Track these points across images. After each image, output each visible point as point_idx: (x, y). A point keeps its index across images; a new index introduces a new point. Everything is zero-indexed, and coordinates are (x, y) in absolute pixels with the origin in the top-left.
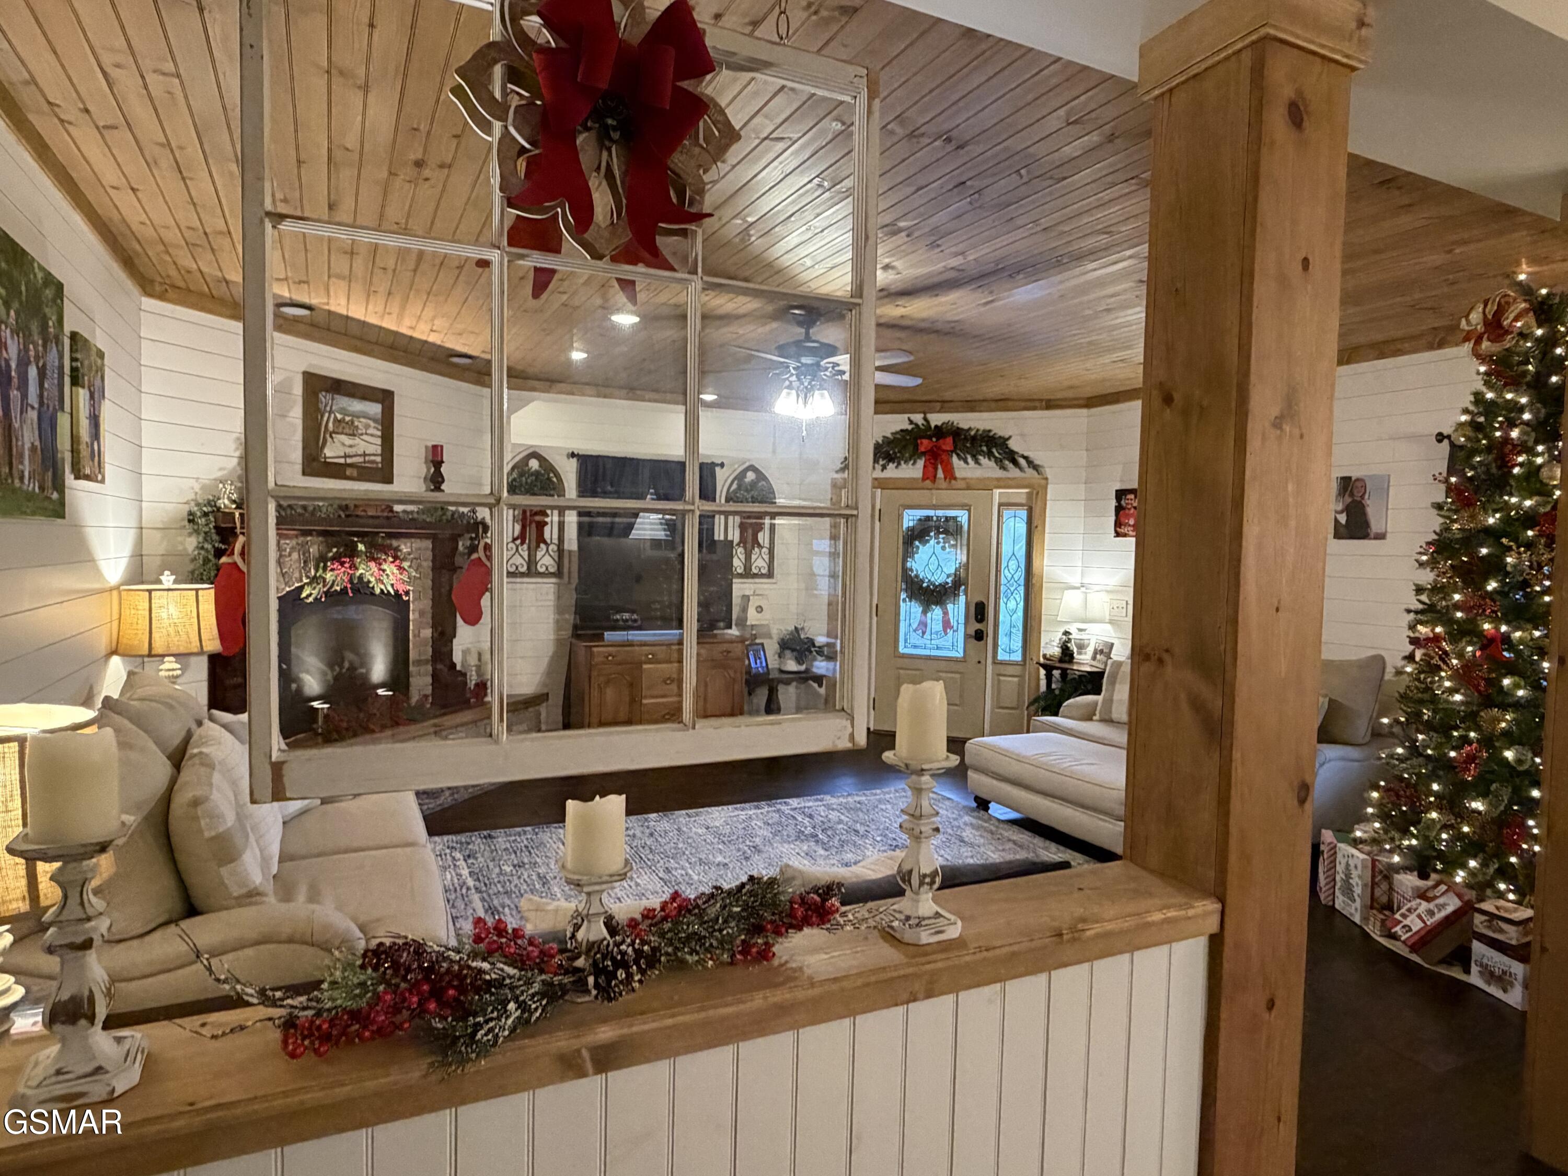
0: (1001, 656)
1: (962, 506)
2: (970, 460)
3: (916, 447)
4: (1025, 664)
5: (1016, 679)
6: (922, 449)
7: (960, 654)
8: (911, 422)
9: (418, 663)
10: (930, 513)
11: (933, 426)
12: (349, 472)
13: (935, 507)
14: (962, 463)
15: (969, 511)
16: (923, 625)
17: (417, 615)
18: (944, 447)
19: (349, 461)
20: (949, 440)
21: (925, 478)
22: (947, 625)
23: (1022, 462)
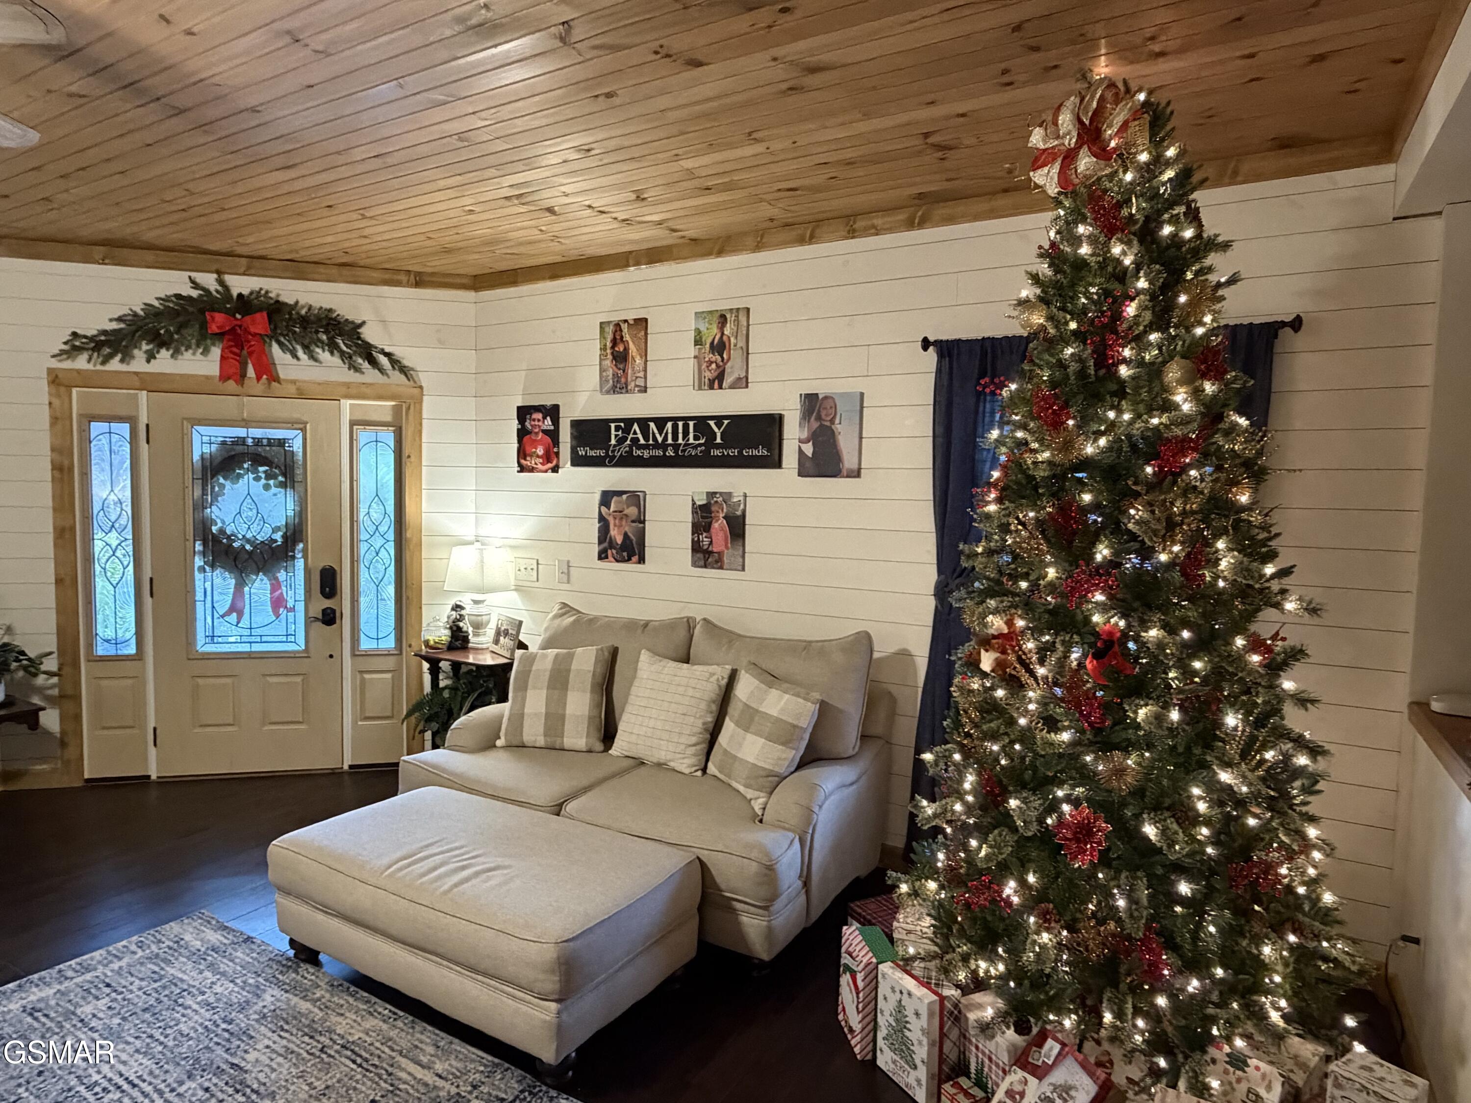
0: (366, 645)
1: (291, 424)
2: (300, 353)
3: (204, 326)
4: (401, 654)
5: (388, 676)
6: (214, 328)
7: (300, 645)
8: (196, 285)
10: (241, 432)
11: (235, 293)
13: (246, 423)
14: (288, 356)
15: (304, 430)
16: (235, 609)
18: (252, 330)
20: (261, 318)
21: (224, 377)
22: (278, 603)
23: (383, 360)
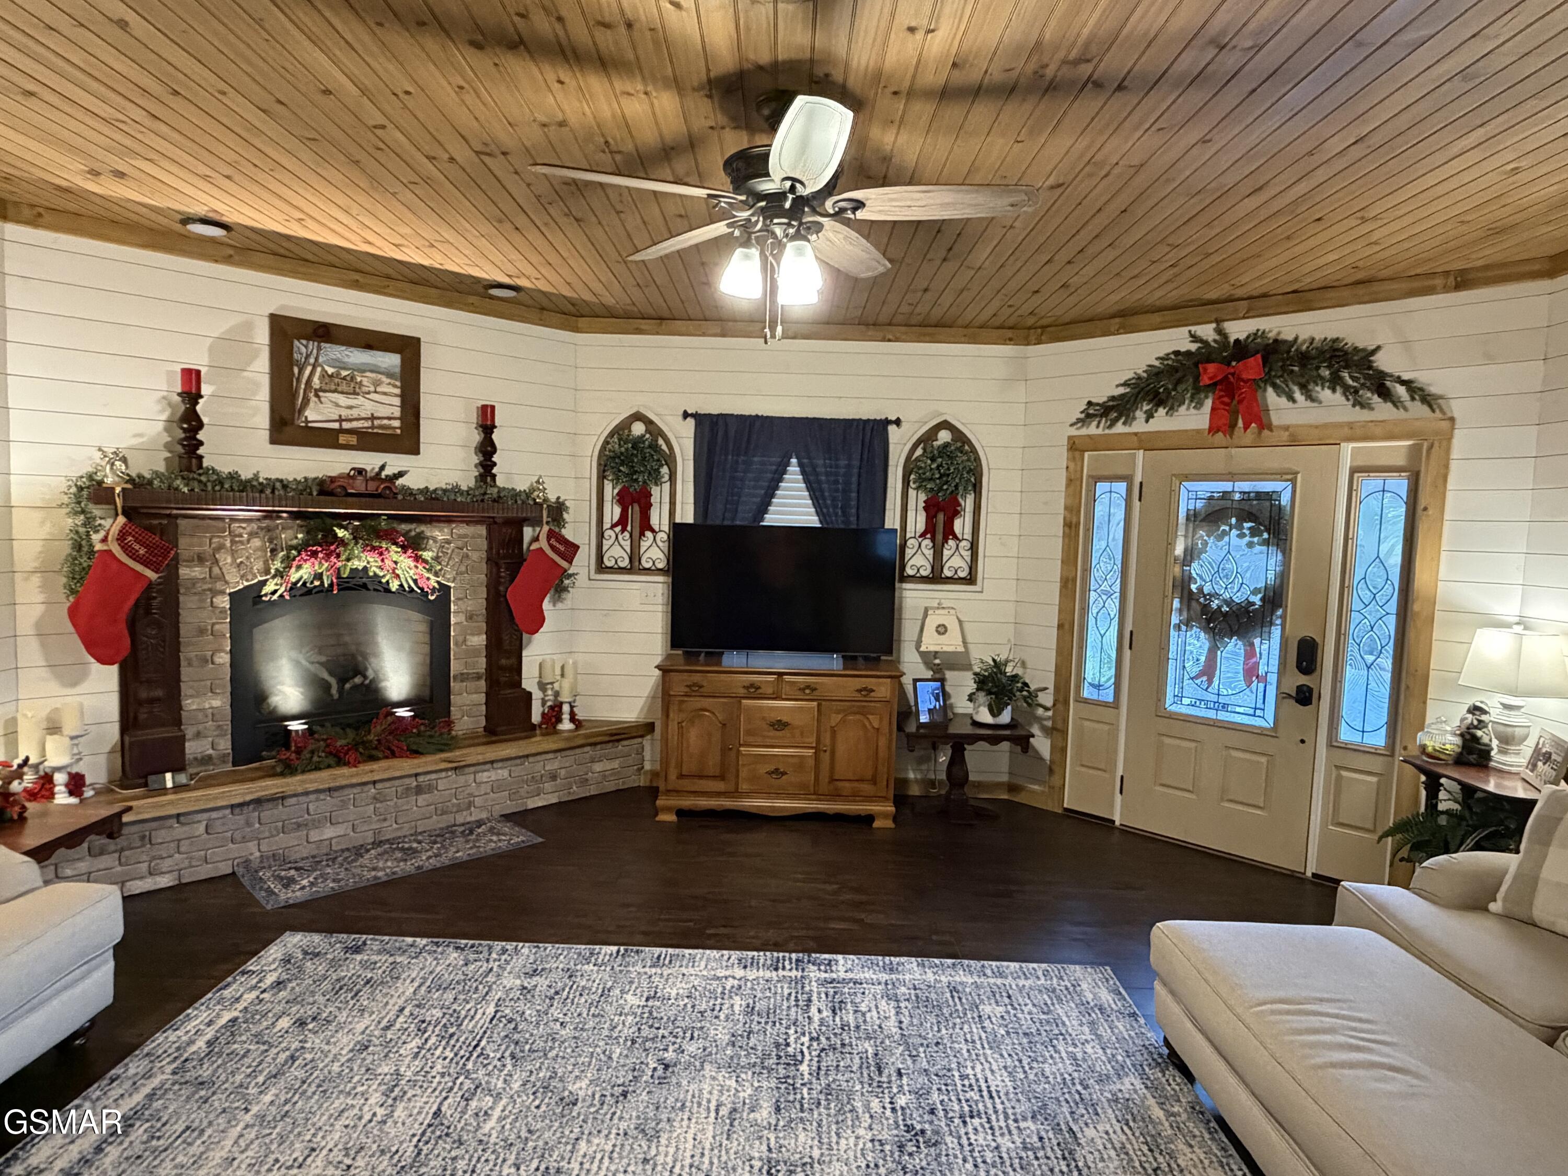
0: (1345, 735)
1: (1279, 475)
2: (1298, 395)
3: (1197, 379)
4: (1392, 755)
5: (1374, 779)
6: (1205, 380)
7: (1266, 720)
8: (1194, 338)
9: (463, 677)
10: (1227, 486)
11: (1232, 340)
12: (342, 439)
13: (1232, 476)
14: (1284, 400)
15: (1294, 482)
16: (1209, 671)
17: (462, 618)
18: (1245, 376)
19: (346, 425)
20: (1255, 362)
21: (1213, 429)
22: (1251, 673)
23: (1401, 390)
